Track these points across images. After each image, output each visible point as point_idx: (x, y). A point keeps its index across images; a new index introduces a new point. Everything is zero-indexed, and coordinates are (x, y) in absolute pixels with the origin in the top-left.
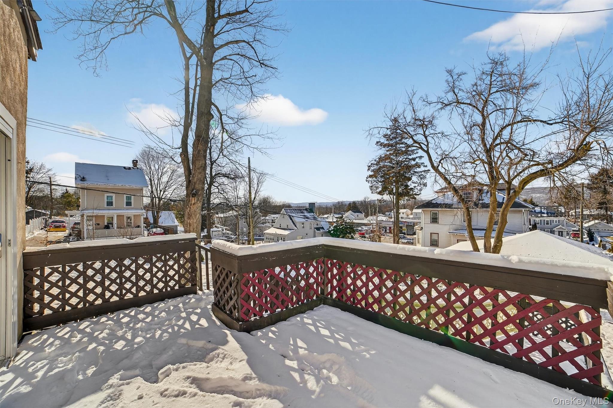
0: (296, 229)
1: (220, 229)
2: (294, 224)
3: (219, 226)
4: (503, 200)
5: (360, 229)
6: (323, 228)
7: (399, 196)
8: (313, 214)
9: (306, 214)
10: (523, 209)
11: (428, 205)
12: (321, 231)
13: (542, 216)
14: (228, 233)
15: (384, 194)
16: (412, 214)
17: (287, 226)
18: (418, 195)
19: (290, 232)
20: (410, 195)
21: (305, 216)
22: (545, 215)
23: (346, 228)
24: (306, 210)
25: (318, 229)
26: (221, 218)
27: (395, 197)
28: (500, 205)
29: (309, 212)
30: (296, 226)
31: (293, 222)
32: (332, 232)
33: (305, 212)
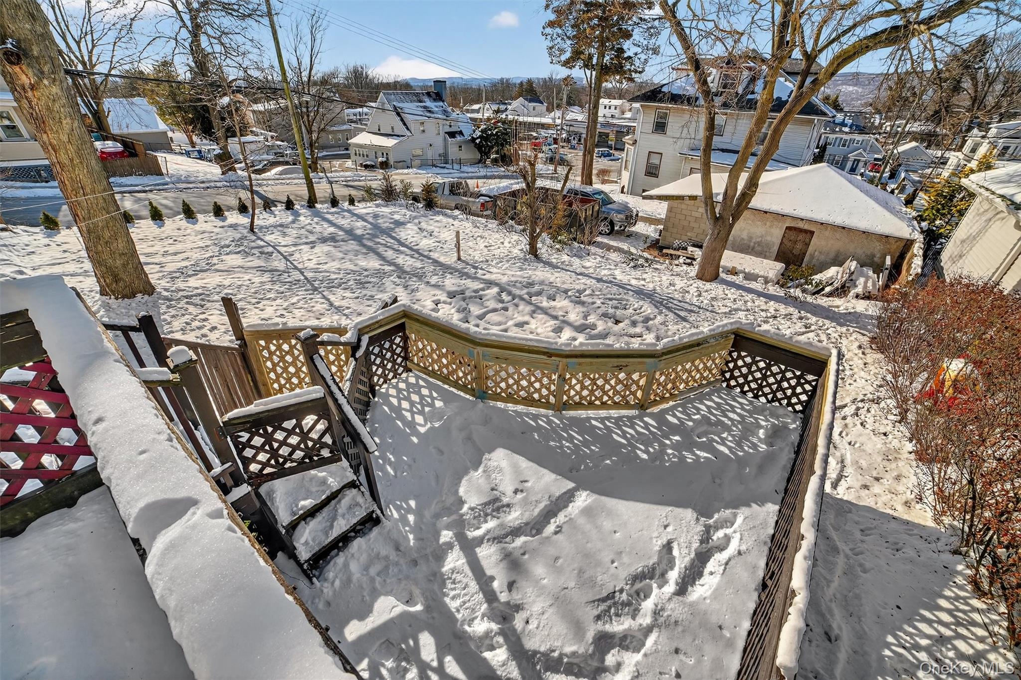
0: (409, 134)
1: (261, 138)
2: (405, 124)
3: (258, 130)
4: (789, 97)
5: (534, 134)
6: (461, 133)
7: (605, 71)
8: (441, 104)
9: (429, 103)
10: (816, 118)
11: (653, 95)
12: (459, 138)
13: (841, 131)
14: (279, 146)
15: (574, 67)
16: (630, 110)
17: (392, 128)
18: (640, 72)
19: (396, 141)
20: (625, 72)
21: (425, 107)
22: (847, 129)
23: (503, 134)
24: (428, 94)
25: (452, 135)
26: (260, 112)
27: (594, 73)
28: (779, 105)
29: (435, 100)
30: (408, 129)
31: (402, 120)
32: (478, 141)
33: (426, 99)
